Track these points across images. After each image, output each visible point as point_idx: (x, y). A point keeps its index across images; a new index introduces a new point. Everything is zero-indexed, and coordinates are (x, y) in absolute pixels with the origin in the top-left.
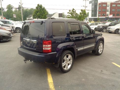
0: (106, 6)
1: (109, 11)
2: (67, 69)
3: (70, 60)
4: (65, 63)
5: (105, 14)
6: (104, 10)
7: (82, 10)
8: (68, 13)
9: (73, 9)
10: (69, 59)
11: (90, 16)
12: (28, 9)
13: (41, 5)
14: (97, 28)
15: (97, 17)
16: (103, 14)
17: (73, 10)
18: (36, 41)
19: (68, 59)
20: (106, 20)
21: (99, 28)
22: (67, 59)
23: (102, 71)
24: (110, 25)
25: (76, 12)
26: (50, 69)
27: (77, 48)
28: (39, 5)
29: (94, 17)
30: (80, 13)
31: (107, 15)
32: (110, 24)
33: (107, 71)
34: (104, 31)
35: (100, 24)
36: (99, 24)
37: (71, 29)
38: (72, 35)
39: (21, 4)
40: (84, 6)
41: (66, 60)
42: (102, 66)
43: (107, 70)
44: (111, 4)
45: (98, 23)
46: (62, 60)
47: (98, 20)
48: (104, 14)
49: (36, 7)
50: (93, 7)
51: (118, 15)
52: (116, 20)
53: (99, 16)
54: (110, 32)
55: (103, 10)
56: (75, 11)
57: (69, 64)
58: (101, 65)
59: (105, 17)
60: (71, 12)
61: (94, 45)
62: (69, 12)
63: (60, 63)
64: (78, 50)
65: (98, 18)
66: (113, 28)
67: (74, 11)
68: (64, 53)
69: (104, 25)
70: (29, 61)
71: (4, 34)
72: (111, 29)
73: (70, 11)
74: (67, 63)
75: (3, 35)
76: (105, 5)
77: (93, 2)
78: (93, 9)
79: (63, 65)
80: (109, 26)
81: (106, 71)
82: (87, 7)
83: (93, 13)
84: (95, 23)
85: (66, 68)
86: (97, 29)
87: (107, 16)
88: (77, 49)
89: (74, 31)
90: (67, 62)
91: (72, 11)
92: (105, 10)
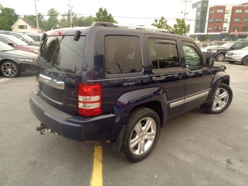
0: (224, 13)
1: (229, 21)
2: (142, 152)
3: (150, 130)
4: (139, 138)
5: (220, 28)
6: (219, 20)
7: (178, 20)
8: (153, 25)
9: (163, 18)
10: (147, 129)
11: (192, 32)
12: (83, 17)
13: (105, 10)
14: (207, 53)
15: (205, 33)
16: (216, 28)
17: (161, 19)
18: (63, 83)
19: (145, 130)
20: (222, 38)
21: (209, 54)
22: (141, 129)
23: (229, 162)
24: (232, 49)
25: (168, 24)
26: (103, 147)
27: (168, 102)
28: (102, 10)
29: (199, 32)
30: (175, 26)
31: (223, 29)
32: (233, 46)
33: (242, 164)
34: (220, 58)
35: (212, 45)
36: (210, 45)
37: (155, 55)
38: (159, 69)
39: (70, 8)
40: (182, 12)
41: (141, 131)
42: (227, 145)
43: (241, 161)
44: (234, 8)
45: (208, 44)
46: (130, 134)
47: (207, 38)
48: (218, 28)
49: (97, 14)
50: (199, 13)
51: (244, 29)
52: (240, 39)
53: (208, 31)
54: (232, 62)
55: (217, 20)
56: (166, 21)
57: (146, 141)
58: (223, 143)
59: (219, 33)
60: (158, 23)
61: (207, 92)
62: (155, 23)
63: (124, 140)
64: (171, 107)
65: (207, 35)
66: (239, 54)
67: (163, 22)
68: (136, 115)
69: (219, 47)
70: (50, 130)
71: (27, 60)
72: (234, 55)
73: (156, 21)
74: (142, 139)
75: (26, 62)
76: (222, 11)
77: (200, 5)
78: (199, 19)
79: (132, 146)
80: (230, 50)
81: (239, 163)
82: (187, 14)
83: (198, 26)
84: (202, 43)
85: (140, 152)
86: (205, 54)
87: (223, 32)
88: (169, 104)
89: (162, 59)
90: (142, 137)
91: (160, 21)
92: (221, 20)
